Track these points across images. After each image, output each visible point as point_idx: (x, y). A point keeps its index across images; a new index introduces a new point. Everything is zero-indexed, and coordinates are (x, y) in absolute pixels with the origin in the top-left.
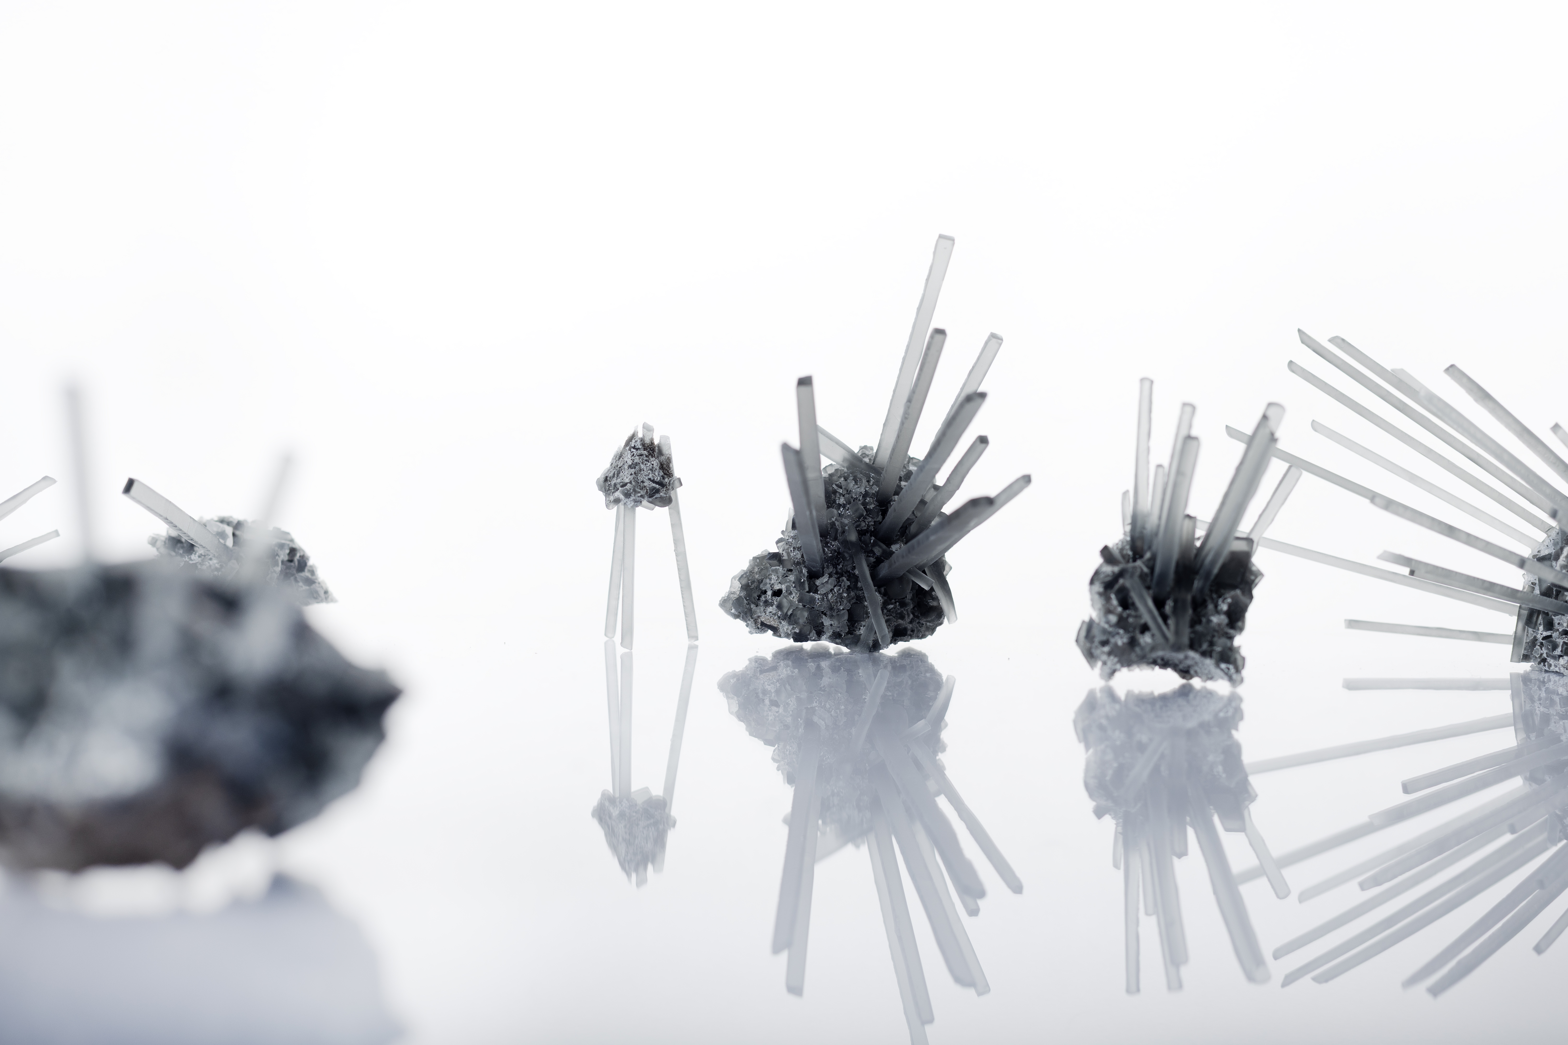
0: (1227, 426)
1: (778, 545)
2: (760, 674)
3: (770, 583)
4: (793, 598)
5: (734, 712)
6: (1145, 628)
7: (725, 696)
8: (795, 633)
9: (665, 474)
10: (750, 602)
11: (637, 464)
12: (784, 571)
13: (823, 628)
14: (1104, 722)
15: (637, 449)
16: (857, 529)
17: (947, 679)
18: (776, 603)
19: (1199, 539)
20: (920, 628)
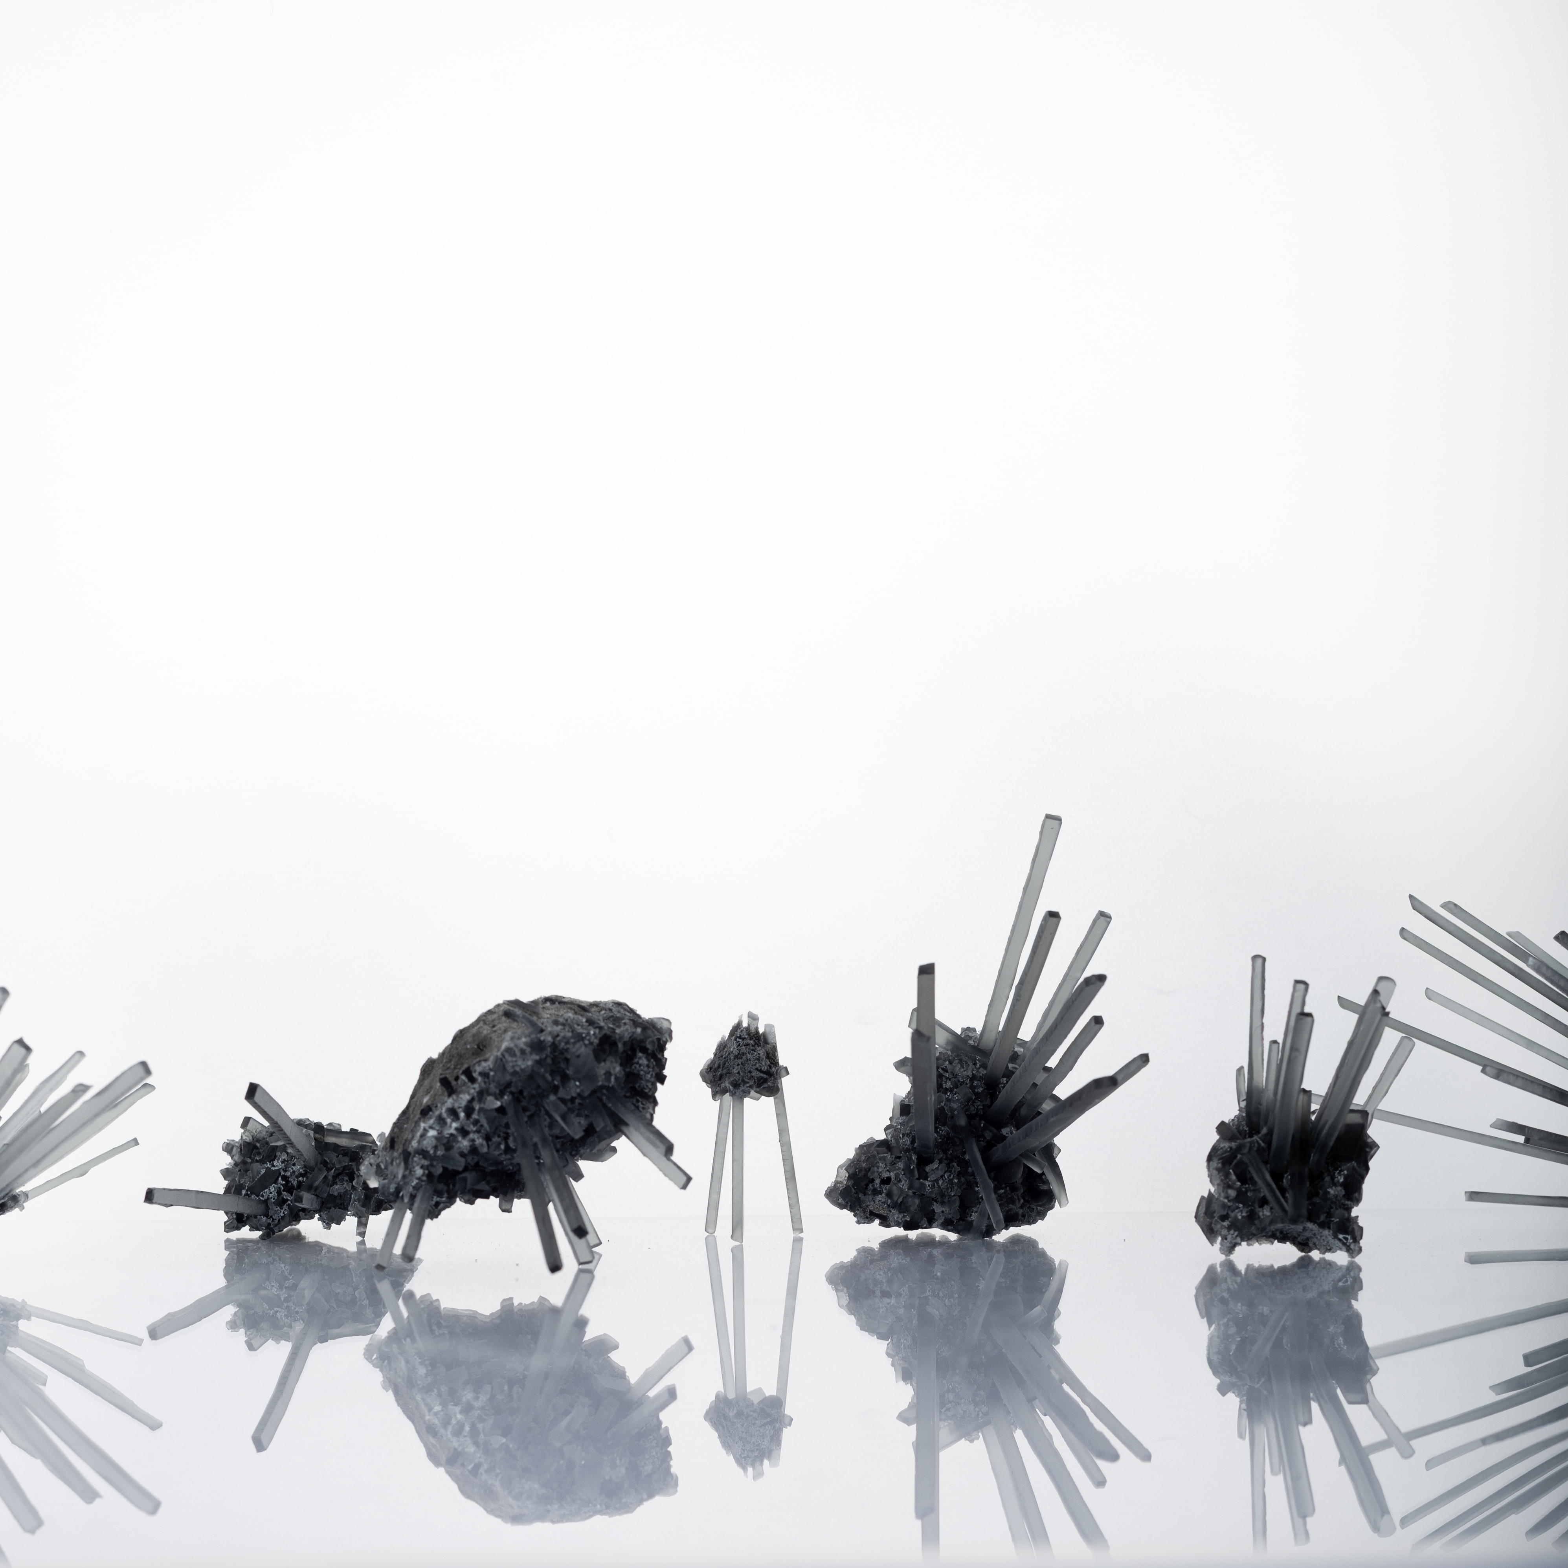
0: (1338, 996)
1: (887, 1132)
2: (870, 1264)
3: (878, 1172)
4: (903, 1186)
5: (845, 1305)
6: (1263, 1202)
7: (834, 1289)
8: (906, 1221)
9: (771, 1063)
10: (858, 1191)
11: (744, 1054)
12: (892, 1158)
13: (934, 1215)
14: (1225, 1295)
15: (743, 1039)
16: (967, 1113)
17: (1060, 1264)
18: (885, 1191)
19: (1314, 1112)
20: (1031, 1213)
